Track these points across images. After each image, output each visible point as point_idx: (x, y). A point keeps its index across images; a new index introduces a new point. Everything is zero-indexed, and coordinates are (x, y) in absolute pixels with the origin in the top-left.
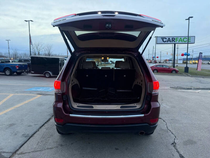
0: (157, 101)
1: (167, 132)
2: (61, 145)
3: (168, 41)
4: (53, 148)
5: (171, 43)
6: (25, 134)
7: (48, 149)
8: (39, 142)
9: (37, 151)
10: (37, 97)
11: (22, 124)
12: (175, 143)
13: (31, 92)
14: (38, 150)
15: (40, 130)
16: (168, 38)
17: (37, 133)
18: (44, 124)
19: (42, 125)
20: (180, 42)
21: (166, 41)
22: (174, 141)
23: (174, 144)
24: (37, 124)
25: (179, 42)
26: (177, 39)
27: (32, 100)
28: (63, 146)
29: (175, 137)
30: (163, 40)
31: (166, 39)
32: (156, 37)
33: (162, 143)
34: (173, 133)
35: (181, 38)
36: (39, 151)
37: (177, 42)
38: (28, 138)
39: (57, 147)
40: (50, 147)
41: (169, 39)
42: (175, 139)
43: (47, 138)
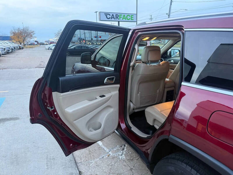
3: (112, 18)
5: (115, 20)
21: (110, 18)
25: (123, 19)
26: (121, 16)
30: (107, 16)
31: (110, 15)
32: (96, 12)
35: (124, 16)
41: (113, 15)
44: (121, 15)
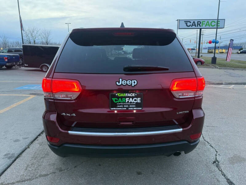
0: (201, 108)
1: (205, 144)
2: (61, 170)
3: (193, 25)
4: (48, 175)
5: (197, 27)
6: (9, 154)
7: (41, 176)
8: (28, 166)
9: (25, 181)
10: (30, 98)
11: (6, 138)
12: (217, 161)
13: (21, 92)
14: (26, 178)
15: (31, 147)
16: (192, 22)
17: (26, 151)
18: (37, 138)
19: (34, 138)
20: (207, 27)
21: (190, 25)
22: (216, 158)
23: (217, 163)
24: (27, 138)
25: (205, 26)
26: (203, 23)
27: (22, 102)
28: (62, 170)
29: (216, 153)
30: (187, 24)
31: (190, 22)
32: (178, 20)
33: (199, 161)
34: (212, 145)
35: (208, 22)
36: (28, 180)
37: (204, 26)
38: (13, 159)
39: (54, 173)
40: (44, 173)
41: (194, 22)
42: (216, 155)
43: (40, 159)
44: (205, 22)
